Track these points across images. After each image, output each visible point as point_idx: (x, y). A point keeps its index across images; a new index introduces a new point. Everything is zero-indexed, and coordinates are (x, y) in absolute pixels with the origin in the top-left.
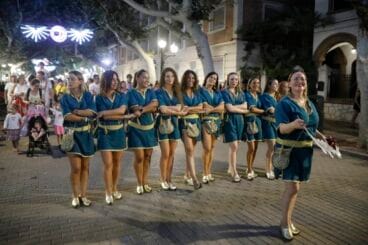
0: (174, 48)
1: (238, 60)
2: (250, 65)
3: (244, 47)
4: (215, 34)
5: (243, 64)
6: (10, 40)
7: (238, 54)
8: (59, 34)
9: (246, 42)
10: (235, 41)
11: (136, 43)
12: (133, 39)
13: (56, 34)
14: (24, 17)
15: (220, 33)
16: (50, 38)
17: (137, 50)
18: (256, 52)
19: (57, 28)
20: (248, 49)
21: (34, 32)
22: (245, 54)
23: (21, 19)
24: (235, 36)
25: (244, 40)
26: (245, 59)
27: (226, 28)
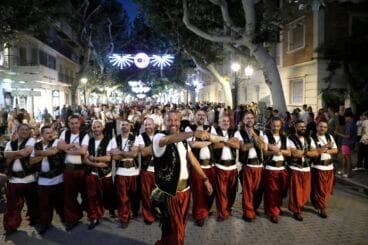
0: (249, 71)
1: (319, 82)
2: (334, 86)
3: (326, 66)
4: (295, 54)
5: (325, 86)
6: (102, 68)
7: (319, 74)
8: (142, 60)
9: (329, 61)
10: (315, 61)
11: (211, 67)
12: (209, 63)
13: (140, 61)
14: (116, 46)
15: (299, 52)
16: (133, 65)
18: (340, 72)
19: (142, 55)
20: (331, 68)
21: (120, 60)
22: (327, 74)
23: (112, 49)
24: (315, 55)
25: (325, 58)
26: (328, 80)
27: (306, 46)
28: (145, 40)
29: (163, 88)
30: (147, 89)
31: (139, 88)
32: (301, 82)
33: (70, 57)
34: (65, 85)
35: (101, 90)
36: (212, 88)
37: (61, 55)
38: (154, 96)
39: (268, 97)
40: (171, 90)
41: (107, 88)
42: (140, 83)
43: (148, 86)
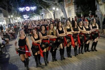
0: (57, 9)
1: (75, 10)
2: (79, 11)
3: (76, 6)
5: (76, 11)
6: (16, 12)
7: (75, 8)
8: (28, 9)
9: (77, 5)
10: (74, 5)
11: (48, 9)
13: (27, 9)
14: (19, 5)
17: (48, 11)
18: (80, 7)
19: (27, 7)
20: (78, 7)
21: (22, 9)
23: (18, 6)
24: (73, 4)
25: (76, 4)
26: (77, 10)
27: (71, 1)
28: (27, 3)
29: (33, 16)
30: (28, 17)
31: (26, 17)
32: (71, 11)
33: (5, 10)
34: (6, 18)
35: (16, 18)
36: (47, 14)
37: (3, 10)
38: (30, 19)
39: (63, 15)
40: (36, 16)
41: (17, 18)
42: (26, 15)
43: (28, 16)
